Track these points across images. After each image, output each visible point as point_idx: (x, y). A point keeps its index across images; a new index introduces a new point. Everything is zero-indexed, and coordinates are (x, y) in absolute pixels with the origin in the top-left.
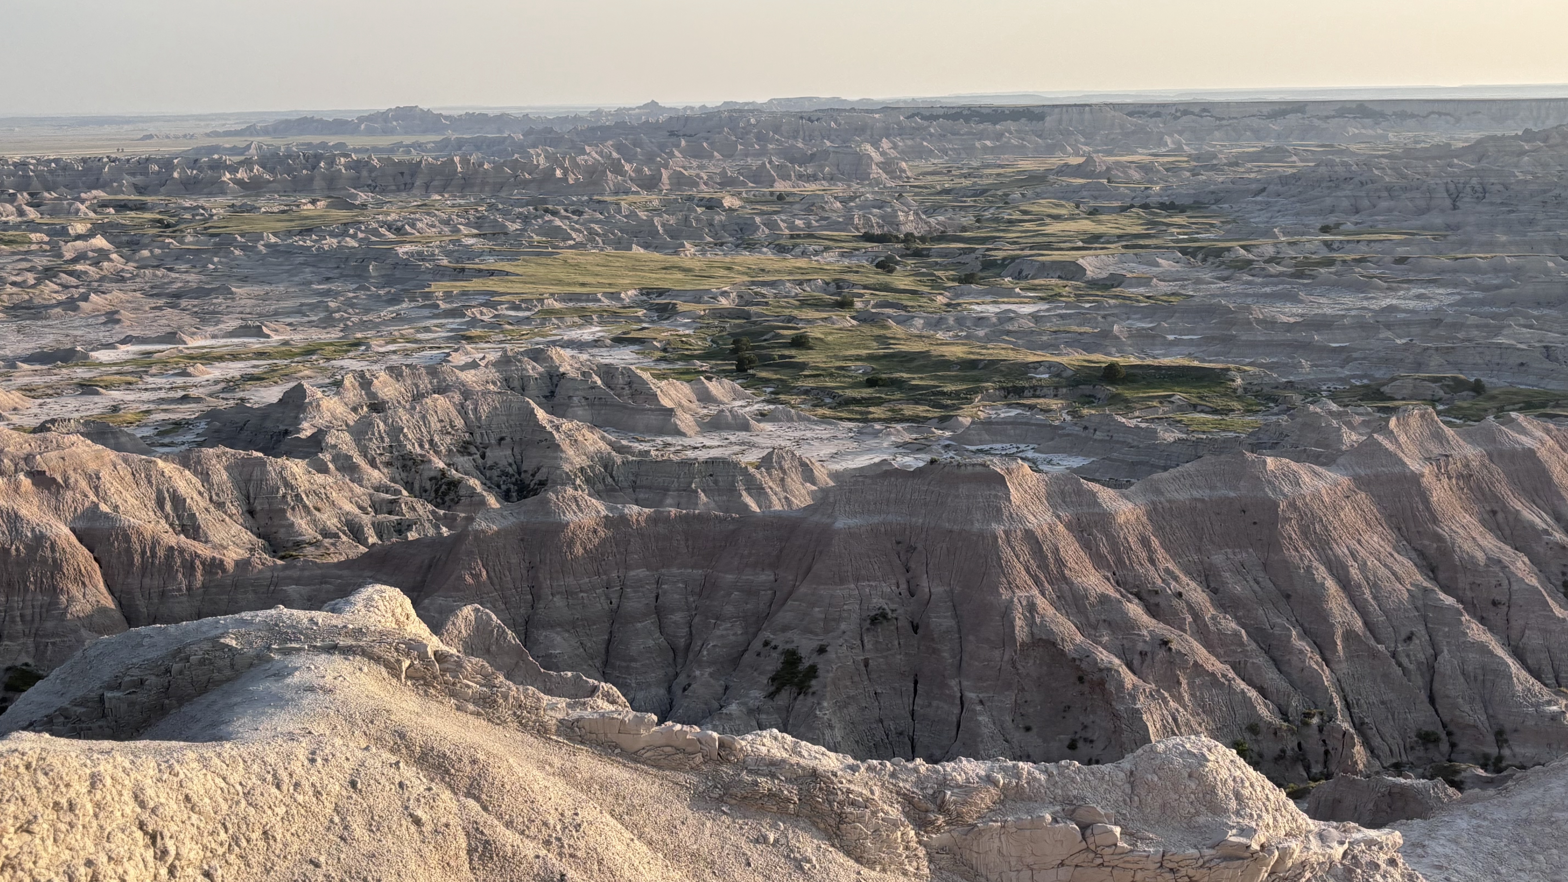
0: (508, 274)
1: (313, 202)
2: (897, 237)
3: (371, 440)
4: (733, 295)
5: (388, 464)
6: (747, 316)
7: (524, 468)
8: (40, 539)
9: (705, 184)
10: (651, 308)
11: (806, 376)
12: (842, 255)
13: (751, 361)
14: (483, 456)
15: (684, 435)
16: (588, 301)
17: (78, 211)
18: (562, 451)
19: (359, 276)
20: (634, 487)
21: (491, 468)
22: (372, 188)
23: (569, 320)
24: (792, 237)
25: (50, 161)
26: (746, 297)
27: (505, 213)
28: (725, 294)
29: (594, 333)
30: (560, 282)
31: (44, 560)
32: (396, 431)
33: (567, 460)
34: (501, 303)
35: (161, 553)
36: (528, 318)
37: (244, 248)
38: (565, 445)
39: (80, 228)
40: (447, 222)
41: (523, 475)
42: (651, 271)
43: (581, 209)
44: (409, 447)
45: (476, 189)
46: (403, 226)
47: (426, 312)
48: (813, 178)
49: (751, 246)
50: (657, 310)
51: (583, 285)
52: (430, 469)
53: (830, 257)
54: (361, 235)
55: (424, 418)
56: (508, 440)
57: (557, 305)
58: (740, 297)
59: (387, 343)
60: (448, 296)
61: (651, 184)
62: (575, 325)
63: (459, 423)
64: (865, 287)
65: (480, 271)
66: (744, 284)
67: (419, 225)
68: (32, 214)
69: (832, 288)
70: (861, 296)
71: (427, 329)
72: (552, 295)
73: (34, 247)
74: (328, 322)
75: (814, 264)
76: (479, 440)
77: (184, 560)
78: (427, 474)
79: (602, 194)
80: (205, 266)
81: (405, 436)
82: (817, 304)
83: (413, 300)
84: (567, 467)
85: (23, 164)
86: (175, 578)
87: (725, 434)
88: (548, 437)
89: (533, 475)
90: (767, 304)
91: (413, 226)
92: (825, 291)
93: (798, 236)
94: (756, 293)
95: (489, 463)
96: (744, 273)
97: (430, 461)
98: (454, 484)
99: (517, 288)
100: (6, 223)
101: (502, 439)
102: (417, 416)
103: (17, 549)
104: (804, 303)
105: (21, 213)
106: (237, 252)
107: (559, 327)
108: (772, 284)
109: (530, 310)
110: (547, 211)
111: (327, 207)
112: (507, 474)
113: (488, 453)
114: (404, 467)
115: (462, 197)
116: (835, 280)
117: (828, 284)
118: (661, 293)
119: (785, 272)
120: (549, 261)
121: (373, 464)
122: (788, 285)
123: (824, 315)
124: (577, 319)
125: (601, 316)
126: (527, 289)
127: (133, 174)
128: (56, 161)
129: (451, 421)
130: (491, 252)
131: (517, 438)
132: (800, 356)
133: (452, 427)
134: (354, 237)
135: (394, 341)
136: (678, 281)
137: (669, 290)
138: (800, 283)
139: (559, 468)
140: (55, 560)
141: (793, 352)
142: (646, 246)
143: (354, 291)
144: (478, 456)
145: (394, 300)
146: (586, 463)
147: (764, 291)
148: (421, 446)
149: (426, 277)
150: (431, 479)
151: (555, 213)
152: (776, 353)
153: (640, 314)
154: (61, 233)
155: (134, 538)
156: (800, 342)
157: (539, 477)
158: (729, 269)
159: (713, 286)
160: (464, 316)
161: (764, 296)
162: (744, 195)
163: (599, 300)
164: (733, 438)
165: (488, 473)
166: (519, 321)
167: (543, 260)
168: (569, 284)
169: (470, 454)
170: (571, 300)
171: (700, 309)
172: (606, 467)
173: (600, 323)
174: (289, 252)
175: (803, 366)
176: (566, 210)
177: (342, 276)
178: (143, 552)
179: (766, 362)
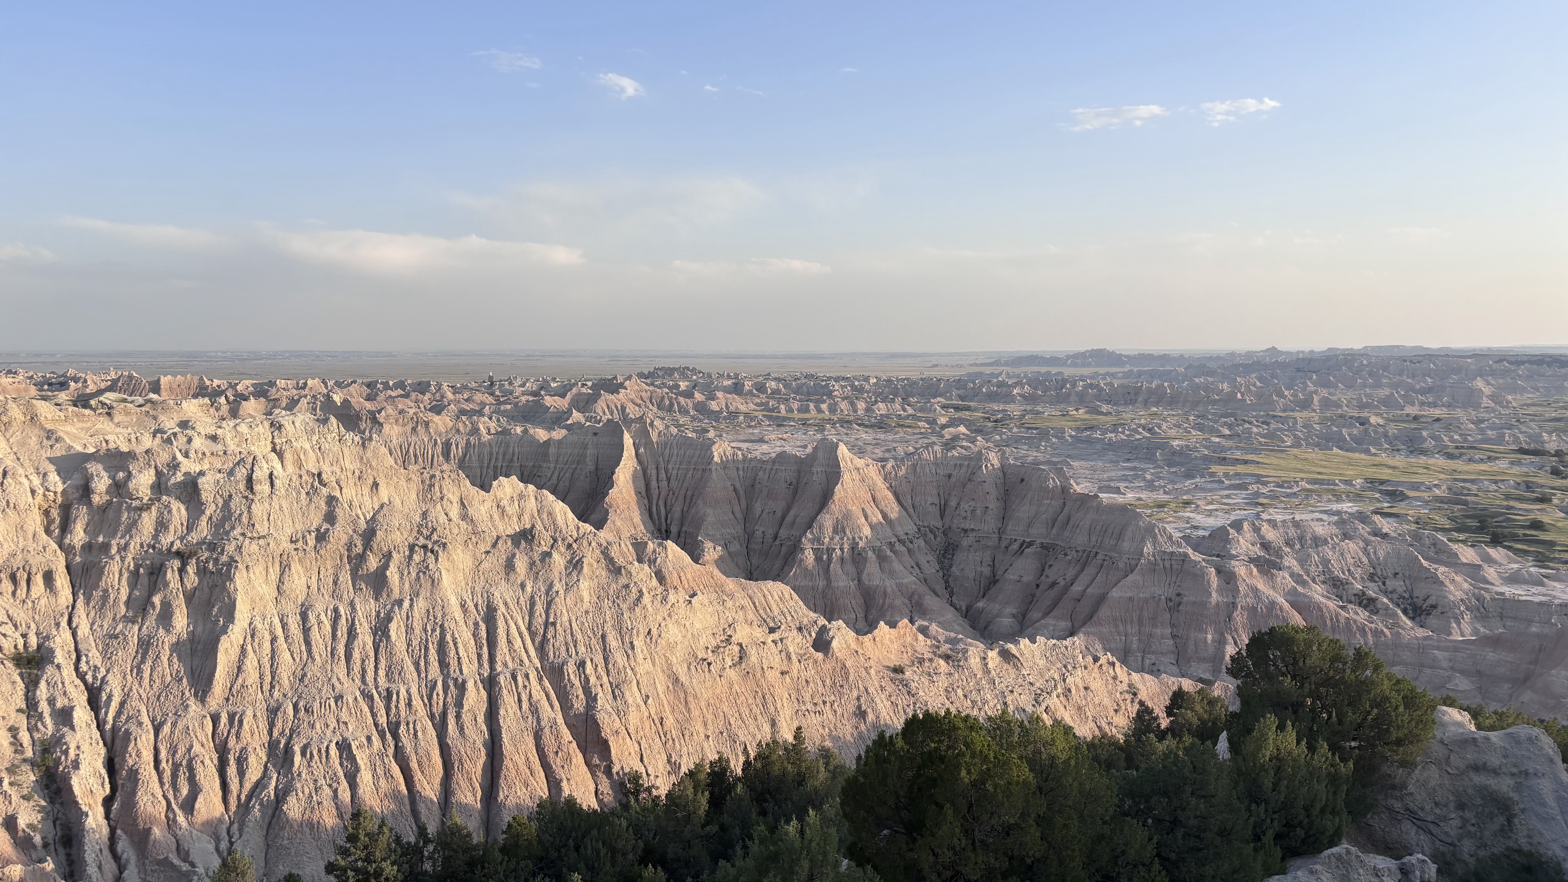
0: (1258, 463)
1: (1077, 410)
2: (1549, 452)
3: (1310, 565)
4: (1444, 487)
5: (1324, 582)
6: (1465, 503)
7: (1416, 594)
8: (1273, 604)
9: (1347, 406)
10: (1381, 491)
11: (1559, 551)
12: (1512, 463)
13: (1505, 537)
14: (1384, 584)
15: (1493, 584)
16: (1328, 484)
17: (936, 409)
18: (1446, 586)
19: (1149, 459)
20: (1502, 617)
21: (1391, 592)
22: (1108, 402)
23: (1325, 497)
24: (1457, 447)
25: (903, 380)
26: (1454, 490)
27: (1216, 422)
28: (1435, 486)
29: (1351, 507)
30: (1301, 471)
31: (1277, 616)
32: (1326, 562)
33: (1450, 592)
34: (1269, 482)
35: (1342, 620)
36: (1295, 493)
37: (1057, 437)
38: (1447, 583)
39: (943, 420)
40: (1179, 426)
41: (1415, 600)
42: (1365, 466)
43: (1268, 420)
44: (1336, 573)
45: (1180, 405)
46: (1153, 427)
47: (1215, 485)
48: (1434, 405)
49: (1424, 452)
50: (1387, 494)
51: (1319, 473)
52: (1353, 589)
53: (1502, 464)
54: (1127, 432)
55: (1342, 554)
56: (1401, 575)
57: (1308, 486)
58: (1450, 489)
59: (1208, 504)
60: (1226, 475)
61: (1305, 405)
62: (1329, 501)
63: (1365, 560)
64: (1553, 488)
65: (1237, 460)
66: (1447, 480)
67: (1164, 427)
68: (910, 411)
69: (1523, 487)
70: (1554, 495)
71: (1228, 497)
72: (1302, 479)
73: (923, 430)
74: (1150, 486)
75: (1495, 469)
76: (1379, 573)
77: (1357, 627)
78: (1350, 592)
79: (1274, 411)
80: (1038, 447)
81: (1332, 565)
82: (1520, 499)
83: (1202, 477)
84: (1452, 598)
85: (889, 381)
86: (1355, 637)
87: (1526, 587)
88: (1433, 575)
89: (1425, 600)
90: (1476, 495)
91: (1160, 428)
92: (1516, 489)
93: (1463, 447)
94: (1462, 487)
95: (1390, 589)
96: (1439, 472)
97: (1352, 583)
98: (1372, 600)
99: (1272, 473)
100: (900, 415)
101: (1396, 574)
102: (1337, 553)
103: (1261, 608)
104: (1508, 497)
105: (904, 410)
106: (1054, 440)
107: (1319, 502)
108: (1472, 481)
109: (1290, 488)
110: (1244, 421)
111: (1086, 413)
112: (1404, 598)
113: (1388, 582)
114: (1335, 585)
115: (1172, 410)
116: (1524, 482)
117: (1519, 484)
118: (1382, 482)
119: (1473, 473)
120: (1283, 456)
121: (1314, 581)
122: (1486, 482)
123: (1539, 507)
124: (1331, 497)
125: (1348, 496)
126: (1280, 473)
127: (958, 389)
128: (907, 379)
129: (1360, 559)
130: (1237, 448)
131: (1407, 574)
132: (1543, 536)
133: (1361, 563)
134: (1123, 433)
135: (1211, 503)
136: (1391, 474)
137: (1389, 481)
138: (1496, 482)
139: (1446, 597)
140: (1283, 617)
141: (1533, 532)
142: (1341, 449)
143: (1153, 468)
144: (1380, 583)
145: (1189, 476)
146: (1464, 597)
147: (1468, 485)
148: (1343, 573)
149: (1198, 462)
150: (1355, 595)
151: (1250, 423)
152: (1521, 532)
153: (1376, 496)
154: (932, 422)
155: (1325, 610)
156: (1537, 525)
157: (1430, 602)
158: (1427, 468)
159: (1426, 480)
160: (1247, 489)
161: (1469, 490)
162: (1385, 415)
163: (1337, 485)
164: (1533, 590)
165: (1390, 596)
166: (1288, 496)
167: (1279, 455)
168: (1309, 472)
169: (1376, 582)
170: (1315, 483)
171: (1425, 495)
172: (1478, 600)
173: (1350, 501)
174: (1089, 441)
175: (1551, 544)
176: (1257, 421)
177: (1136, 458)
178: (1331, 619)
179: (1515, 538)
